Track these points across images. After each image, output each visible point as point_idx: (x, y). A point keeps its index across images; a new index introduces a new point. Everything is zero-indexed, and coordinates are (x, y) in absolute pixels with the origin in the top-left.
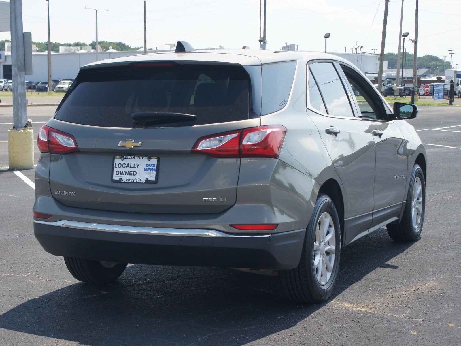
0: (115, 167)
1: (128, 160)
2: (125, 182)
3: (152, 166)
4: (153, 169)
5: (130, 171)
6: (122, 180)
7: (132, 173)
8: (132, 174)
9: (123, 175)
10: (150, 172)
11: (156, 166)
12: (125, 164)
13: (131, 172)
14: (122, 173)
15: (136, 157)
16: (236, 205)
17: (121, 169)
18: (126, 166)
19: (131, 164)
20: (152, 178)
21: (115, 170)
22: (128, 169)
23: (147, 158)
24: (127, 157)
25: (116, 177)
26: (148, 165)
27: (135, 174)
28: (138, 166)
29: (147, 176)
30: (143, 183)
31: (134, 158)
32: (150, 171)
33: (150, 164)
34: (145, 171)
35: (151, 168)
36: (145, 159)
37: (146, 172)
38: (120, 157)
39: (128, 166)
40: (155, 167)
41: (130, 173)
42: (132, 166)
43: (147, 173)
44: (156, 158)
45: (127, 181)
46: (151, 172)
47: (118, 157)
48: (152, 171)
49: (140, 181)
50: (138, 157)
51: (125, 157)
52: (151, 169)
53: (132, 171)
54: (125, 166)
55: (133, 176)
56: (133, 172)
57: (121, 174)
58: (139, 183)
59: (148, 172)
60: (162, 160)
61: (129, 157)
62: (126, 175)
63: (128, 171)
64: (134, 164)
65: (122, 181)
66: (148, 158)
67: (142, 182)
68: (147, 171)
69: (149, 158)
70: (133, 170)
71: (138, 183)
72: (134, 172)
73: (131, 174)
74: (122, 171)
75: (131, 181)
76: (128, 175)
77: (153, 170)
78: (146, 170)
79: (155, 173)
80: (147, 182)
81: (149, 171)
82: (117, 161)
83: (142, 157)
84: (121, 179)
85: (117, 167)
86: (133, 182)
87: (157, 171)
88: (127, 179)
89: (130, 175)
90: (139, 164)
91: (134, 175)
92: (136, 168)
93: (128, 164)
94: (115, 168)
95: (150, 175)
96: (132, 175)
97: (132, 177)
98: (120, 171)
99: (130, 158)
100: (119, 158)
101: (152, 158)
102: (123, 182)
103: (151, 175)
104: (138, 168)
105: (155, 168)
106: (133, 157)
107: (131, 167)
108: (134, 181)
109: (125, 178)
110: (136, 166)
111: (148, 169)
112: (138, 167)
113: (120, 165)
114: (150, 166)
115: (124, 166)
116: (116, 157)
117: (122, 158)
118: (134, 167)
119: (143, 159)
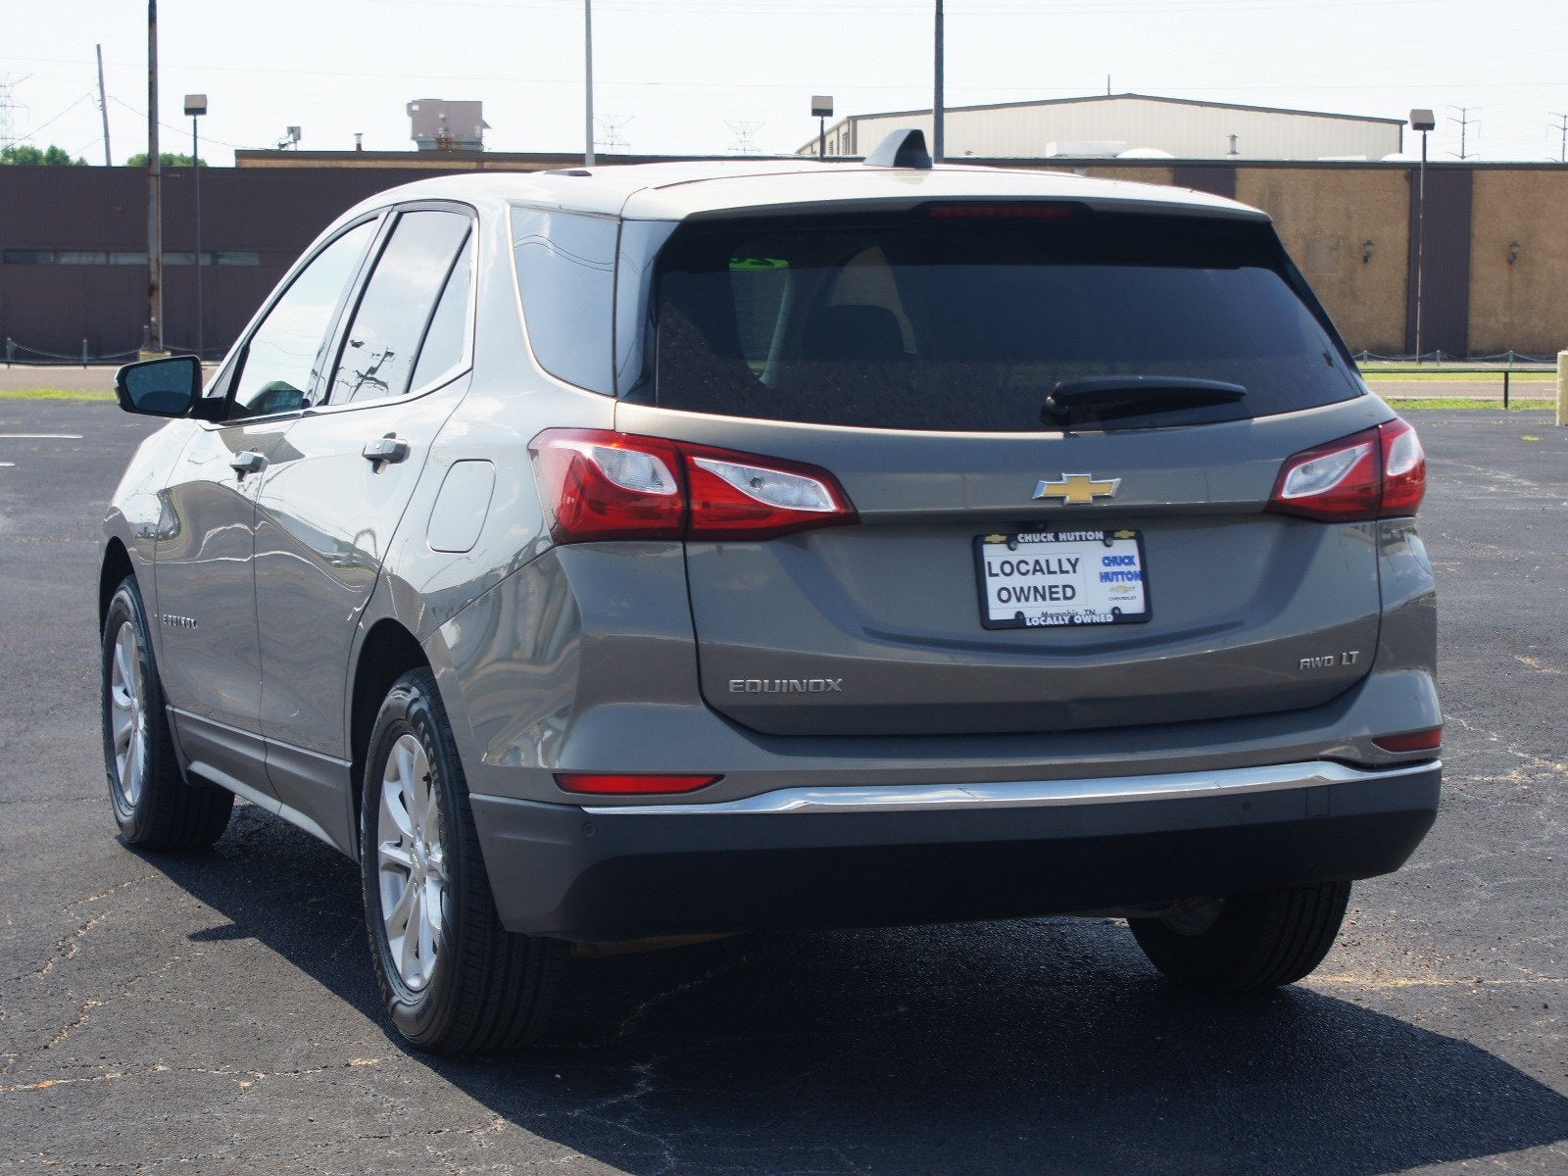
0: (991, 575)
1: (1033, 549)
2: (1040, 626)
3: (1126, 564)
4: (1129, 573)
5: (1051, 587)
6: (1028, 620)
7: (1057, 592)
8: (1061, 595)
9: (1027, 599)
10: (1121, 583)
11: (1137, 560)
12: (1027, 563)
13: (1053, 590)
14: (1022, 594)
15: (1062, 536)
16: (1375, 679)
17: (1016, 581)
18: (1031, 567)
19: (1047, 561)
20: (1134, 604)
21: (993, 585)
22: (1041, 581)
23: (1100, 535)
24: (1028, 537)
25: (999, 611)
26: (1110, 561)
27: (1069, 592)
28: (1074, 566)
29: (1116, 599)
30: (1107, 624)
31: (1057, 539)
32: (1123, 580)
33: (1115, 558)
34: (1104, 584)
35: (1124, 568)
36: (1095, 539)
37: (1108, 585)
38: (1003, 538)
39: (1038, 568)
40: (1134, 564)
41: (1051, 593)
42: (1054, 567)
43: (1112, 589)
44: (1132, 534)
45: (1049, 622)
46: (1127, 583)
47: (996, 538)
48: (1130, 580)
49: (1096, 619)
50: (1071, 536)
51: (1022, 538)
52: (1122, 573)
53: (1057, 586)
54: (1028, 567)
55: (1062, 602)
56: (1060, 590)
57: (1019, 600)
58: (1092, 624)
59: (1115, 584)
60: (1147, 537)
61: (1037, 537)
62: (1036, 599)
63: (1044, 587)
64: (1060, 561)
65: (1028, 624)
66: (1106, 536)
67: (1103, 621)
68: (1111, 580)
69: (1109, 538)
70: (1059, 580)
71: (1088, 624)
72: (1064, 587)
73: (1054, 596)
74: (1022, 589)
75: (1063, 620)
76: (1044, 598)
77: (1130, 576)
78: (1105, 577)
79: (1138, 584)
80: (1120, 619)
81: (1117, 580)
82: (994, 553)
83: (1083, 534)
84: (1019, 614)
85: (997, 575)
86: (1072, 624)
87: (1144, 575)
88: (1045, 615)
89: (1052, 599)
90: (1077, 560)
91: (1066, 598)
92: (1067, 572)
93: (1037, 562)
94: (990, 581)
95: (1124, 595)
96: (1058, 599)
97: (1059, 608)
98: (1014, 589)
99: (1041, 541)
100: (1001, 542)
101: (1117, 534)
102: (1033, 627)
103: (1129, 594)
104: (1074, 571)
105: (1136, 568)
106: (1050, 536)
107: (1050, 572)
108: (1072, 618)
109: (1034, 611)
110: (1070, 568)
111: (1113, 573)
112: (1077, 568)
113: (1007, 569)
114: (1119, 564)
115: (1023, 568)
116: (988, 539)
117: (1011, 542)
118: (1062, 572)
119: (1087, 540)
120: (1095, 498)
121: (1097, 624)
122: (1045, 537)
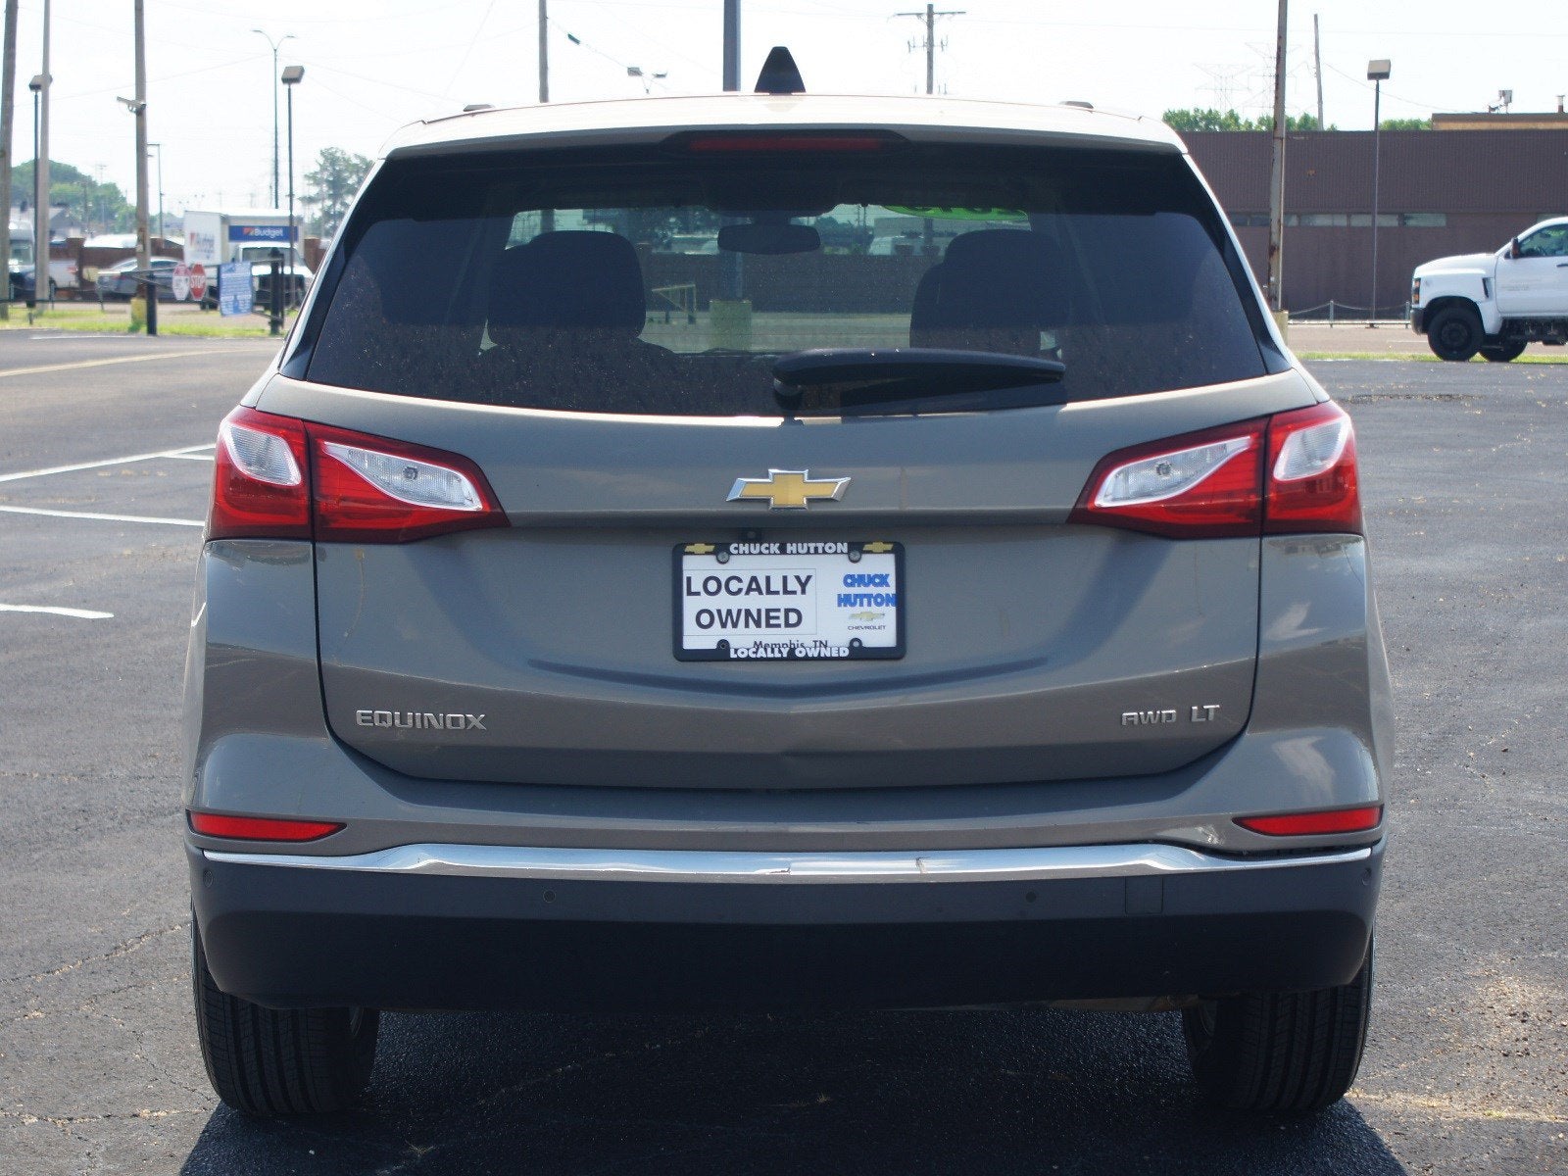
0: (690, 593)
1: (749, 562)
2: (748, 659)
3: (876, 585)
4: (879, 595)
5: (768, 611)
6: (732, 651)
7: (777, 618)
8: (782, 621)
9: (735, 625)
10: (865, 608)
11: (892, 580)
12: (739, 580)
13: (772, 614)
14: (729, 619)
15: (789, 548)
16: (1247, 734)
17: (723, 602)
18: (744, 586)
19: (768, 579)
20: (881, 631)
21: (691, 606)
22: (756, 602)
23: (844, 547)
24: (744, 548)
25: (696, 639)
26: (851, 580)
27: (793, 618)
28: (803, 586)
29: (857, 628)
30: (839, 659)
31: (783, 551)
32: (869, 604)
33: (861, 577)
34: (843, 608)
35: (872, 590)
36: (836, 553)
37: (849, 610)
38: (711, 548)
39: (754, 586)
40: (888, 585)
41: (768, 618)
42: (776, 585)
43: (853, 616)
44: (889, 547)
45: (761, 653)
46: (874, 609)
47: (700, 547)
48: (879, 604)
49: (825, 653)
50: (803, 548)
51: (736, 548)
52: (869, 596)
53: (778, 610)
54: (740, 585)
55: (783, 630)
56: (782, 615)
57: (724, 625)
58: (819, 658)
59: (857, 609)
60: (912, 552)
61: (755, 548)
62: (747, 625)
63: (759, 611)
64: (785, 579)
65: (733, 655)
66: (850, 550)
67: (835, 655)
68: (853, 605)
69: (857, 549)
70: (782, 602)
71: (813, 659)
72: (787, 611)
73: (772, 622)
74: (729, 612)
75: (780, 652)
76: (758, 624)
77: (879, 600)
78: (845, 600)
79: (891, 611)
80: (859, 652)
81: (861, 605)
82: (698, 566)
83: (820, 545)
84: (724, 645)
85: (698, 594)
86: (792, 656)
87: (900, 601)
88: (758, 645)
89: (768, 625)
90: (809, 578)
91: (788, 625)
92: (794, 593)
93: (754, 579)
94: (688, 601)
95: (869, 624)
96: (778, 626)
97: (780, 636)
98: (719, 612)
99: (761, 553)
100: (707, 553)
101: (867, 547)
102: (738, 659)
103: (876, 623)
104: (803, 592)
105: (891, 590)
106: (775, 548)
107: (769, 592)
108: (792, 651)
109: (742, 640)
110: (798, 588)
111: (856, 596)
112: (808, 588)
113: (712, 586)
114: (866, 585)
115: (734, 586)
116: (689, 548)
117: (721, 551)
118: (786, 592)
119: (824, 552)
120: (809, 500)
121: (826, 659)
122: (767, 548)
